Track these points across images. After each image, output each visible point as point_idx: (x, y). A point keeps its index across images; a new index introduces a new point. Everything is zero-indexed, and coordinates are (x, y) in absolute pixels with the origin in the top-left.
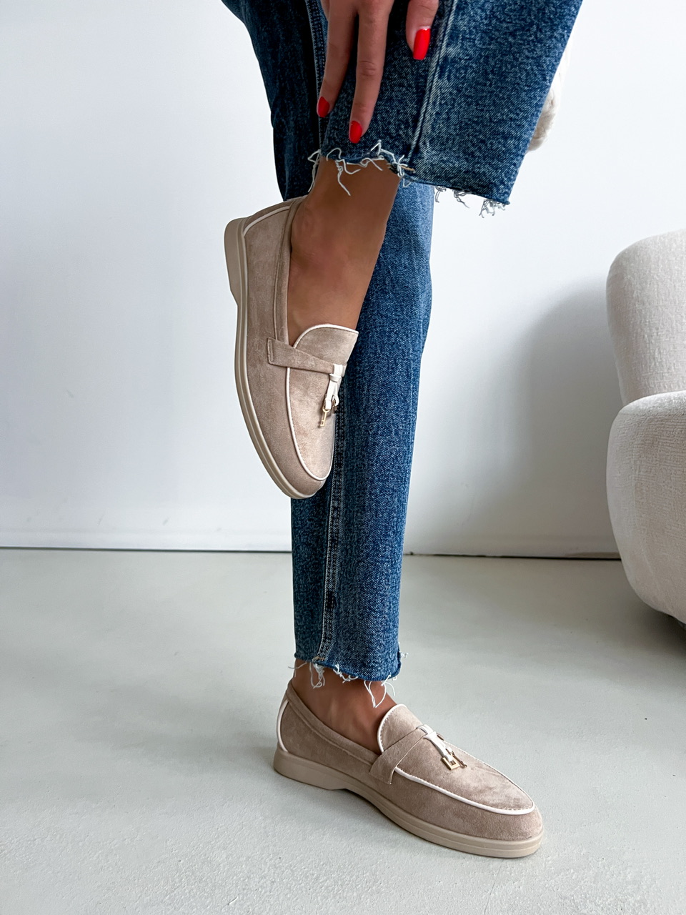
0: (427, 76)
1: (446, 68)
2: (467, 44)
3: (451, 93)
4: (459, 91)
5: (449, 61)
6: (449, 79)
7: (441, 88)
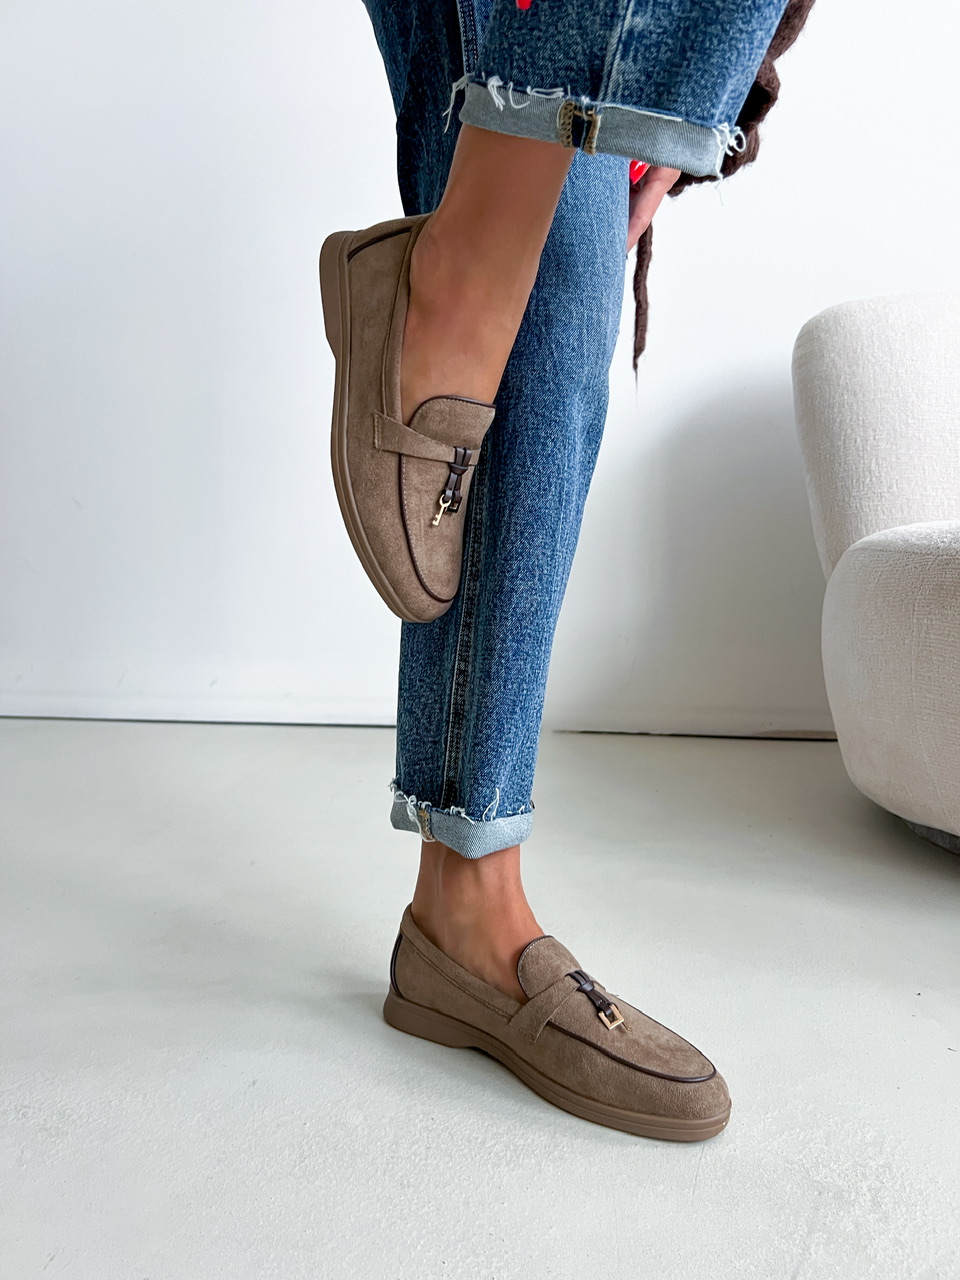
0: (604, 56)
1: (631, 45)
2: (660, 11)
3: (637, 81)
4: (649, 77)
5: (636, 35)
6: (635, 60)
7: (624, 73)
